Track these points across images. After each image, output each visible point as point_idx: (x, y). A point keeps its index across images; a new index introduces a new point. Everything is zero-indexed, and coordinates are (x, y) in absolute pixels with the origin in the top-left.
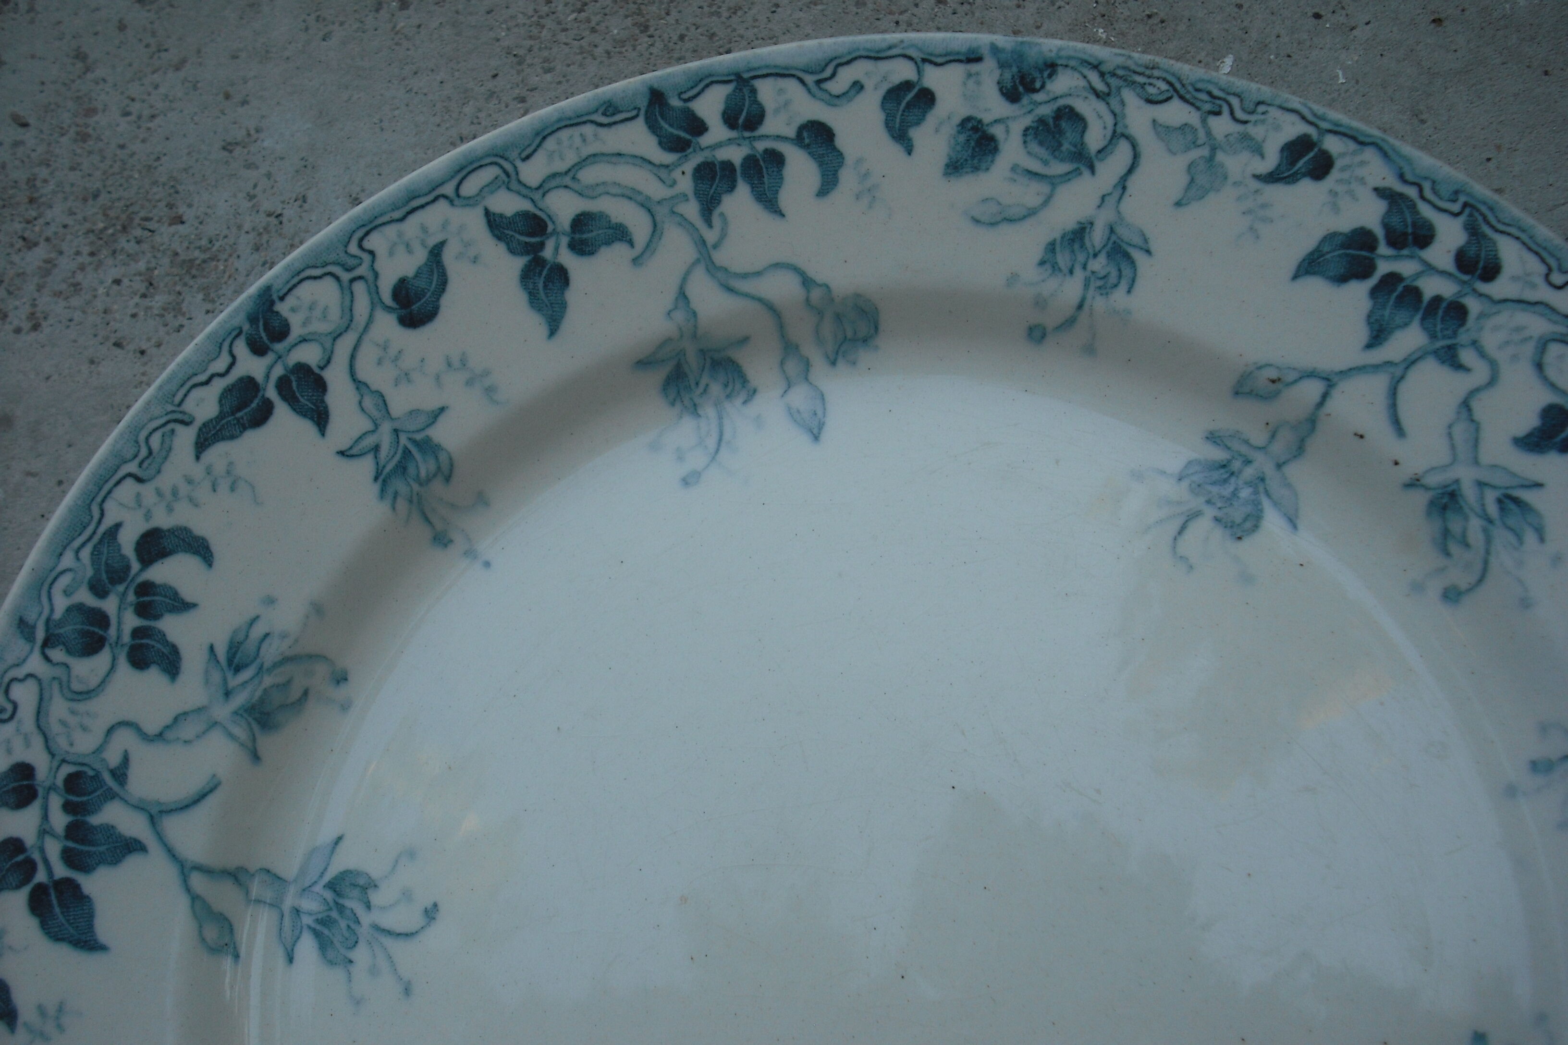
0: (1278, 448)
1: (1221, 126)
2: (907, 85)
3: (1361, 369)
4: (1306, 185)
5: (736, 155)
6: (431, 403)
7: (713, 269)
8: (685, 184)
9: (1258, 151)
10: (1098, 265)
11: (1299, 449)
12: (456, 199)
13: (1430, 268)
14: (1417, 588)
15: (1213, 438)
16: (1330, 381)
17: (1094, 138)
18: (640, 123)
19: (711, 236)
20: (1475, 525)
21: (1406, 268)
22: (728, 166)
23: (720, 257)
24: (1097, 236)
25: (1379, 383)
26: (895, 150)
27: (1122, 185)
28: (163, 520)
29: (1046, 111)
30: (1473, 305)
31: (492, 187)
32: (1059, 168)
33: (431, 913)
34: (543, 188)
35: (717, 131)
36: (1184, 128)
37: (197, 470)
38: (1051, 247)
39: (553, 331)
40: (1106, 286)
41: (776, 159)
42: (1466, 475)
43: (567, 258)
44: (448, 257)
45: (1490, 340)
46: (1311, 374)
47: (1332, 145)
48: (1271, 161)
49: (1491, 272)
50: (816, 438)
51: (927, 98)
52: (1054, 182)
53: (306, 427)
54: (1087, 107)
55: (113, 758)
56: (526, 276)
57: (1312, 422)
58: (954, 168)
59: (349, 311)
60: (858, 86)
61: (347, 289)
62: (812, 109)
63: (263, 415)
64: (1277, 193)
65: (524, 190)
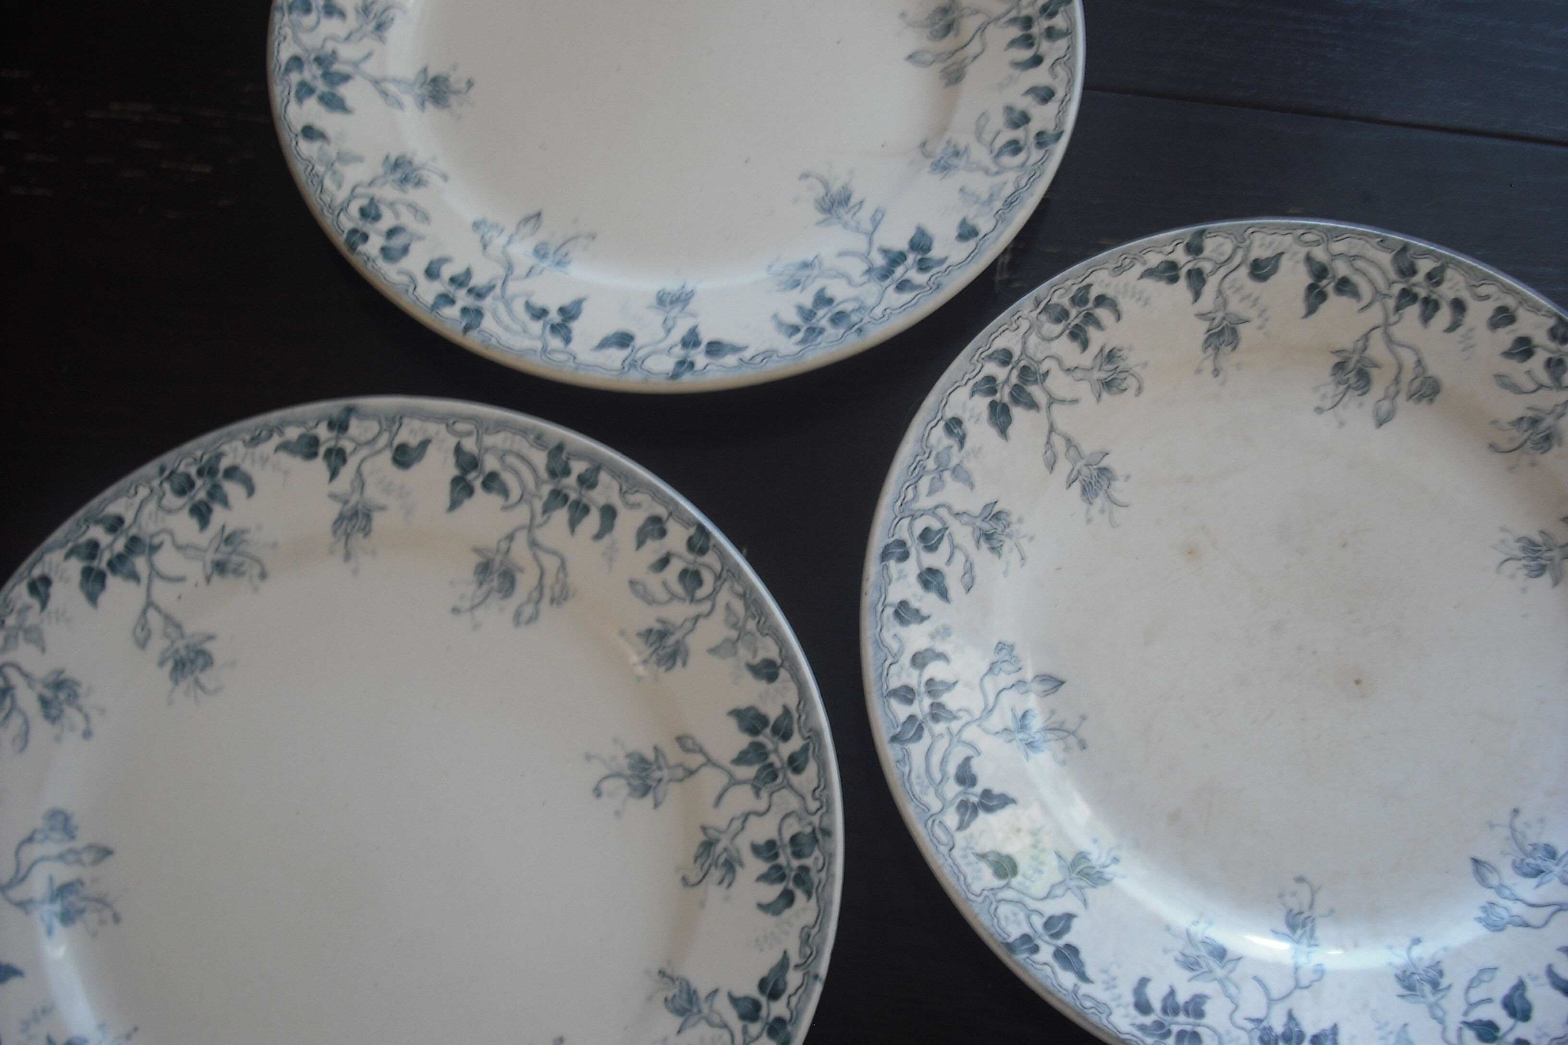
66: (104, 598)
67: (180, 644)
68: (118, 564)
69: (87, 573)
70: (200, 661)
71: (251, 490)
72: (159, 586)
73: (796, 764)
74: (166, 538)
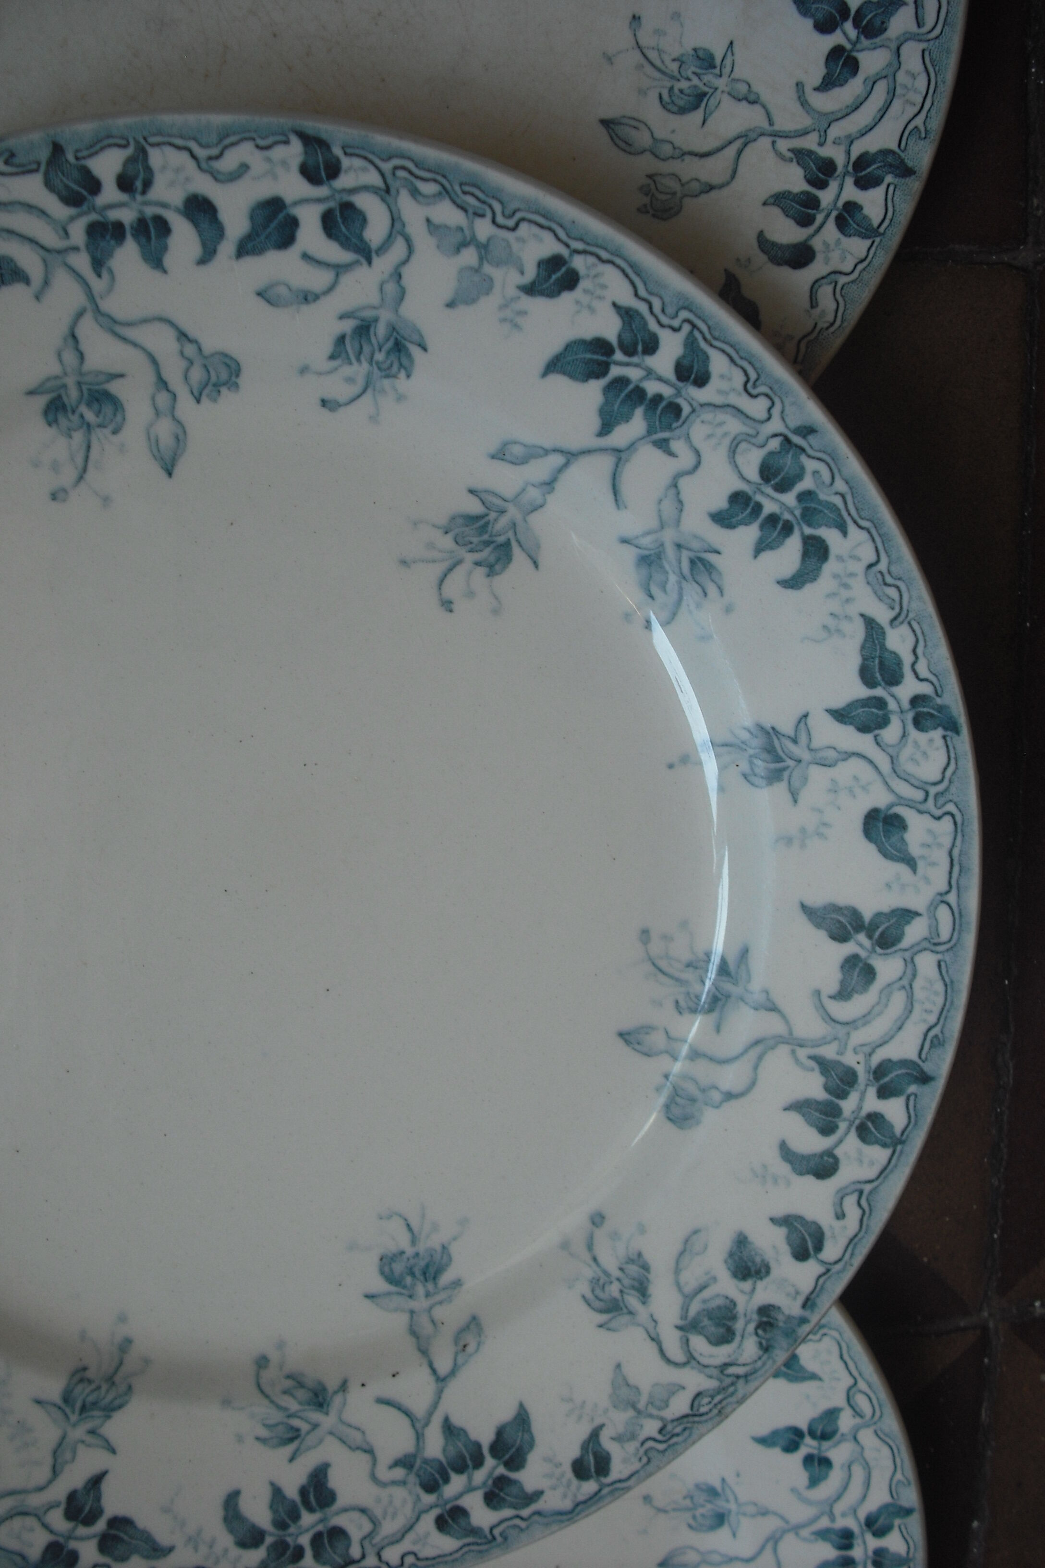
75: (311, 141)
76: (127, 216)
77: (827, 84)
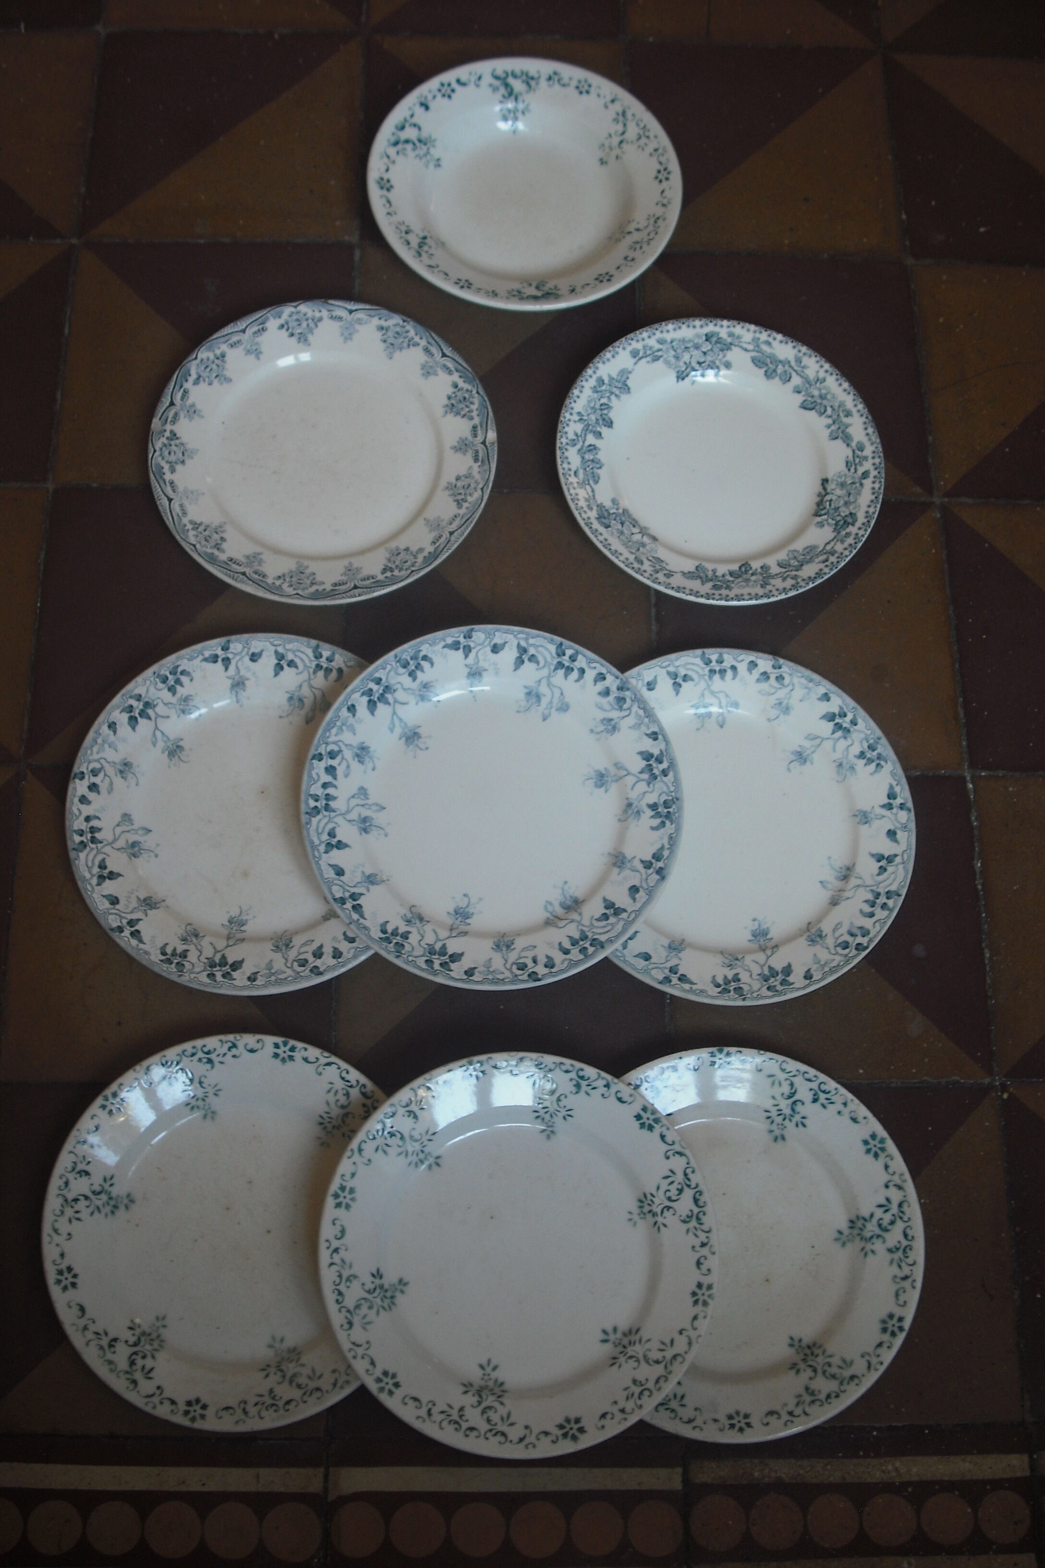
0: (615, 778)
1: (646, 720)
2: (602, 674)
3: (635, 775)
4: (650, 740)
5: (567, 664)
6: (486, 667)
7: (548, 680)
8: (555, 662)
9: (648, 729)
10: (610, 727)
11: (617, 781)
12: (515, 636)
13: (657, 768)
14: (616, 815)
15: (605, 769)
16: (629, 774)
17: (625, 706)
18: (555, 647)
19: (552, 674)
20: (630, 812)
21: (654, 765)
22: (564, 665)
23: (551, 679)
24: (613, 723)
25: (635, 780)
26: (593, 683)
27: (624, 717)
28: (430, 655)
29: (621, 696)
30: (659, 778)
31: (523, 638)
32: (616, 707)
33: (427, 748)
34: (531, 645)
35: (566, 658)
36: (640, 716)
37: (441, 650)
38: (604, 719)
39: (515, 670)
40: (608, 731)
41: (572, 670)
42: (635, 803)
43: (526, 660)
44: (507, 645)
45: (657, 786)
46: (626, 770)
47: (660, 737)
48: (649, 732)
49: (666, 776)
50: (544, 720)
51: (604, 679)
52: (613, 708)
53: (463, 656)
54: (628, 701)
55: (395, 688)
56: (517, 658)
57: (621, 778)
58: (600, 694)
59: (484, 642)
60: (595, 668)
61: (486, 638)
62: (584, 665)
63: (458, 649)
64: (645, 737)
65: (528, 643)
66: (639, 758)
67: (610, 779)
68: (650, 768)
69: (652, 756)
70: (599, 783)
71: (652, 828)
72: (634, 780)
73: (429, 962)
74: (650, 790)
75: (313, 758)
76: (324, 802)
77: (296, 667)
